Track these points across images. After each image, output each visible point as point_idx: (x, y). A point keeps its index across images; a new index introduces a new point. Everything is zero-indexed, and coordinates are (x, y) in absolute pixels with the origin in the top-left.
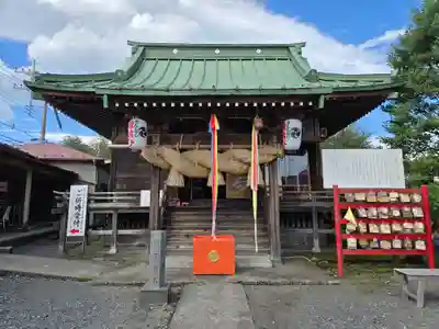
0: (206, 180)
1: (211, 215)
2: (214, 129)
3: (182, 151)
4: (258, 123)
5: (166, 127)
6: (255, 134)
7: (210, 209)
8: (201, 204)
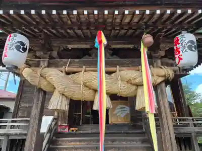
0: (92, 103)
1: (98, 141)
2: (100, 42)
3: (68, 73)
4: (148, 39)
5: (55, 54)
6: (144, 51)
7: (97, 134)
8: (88, 129)
